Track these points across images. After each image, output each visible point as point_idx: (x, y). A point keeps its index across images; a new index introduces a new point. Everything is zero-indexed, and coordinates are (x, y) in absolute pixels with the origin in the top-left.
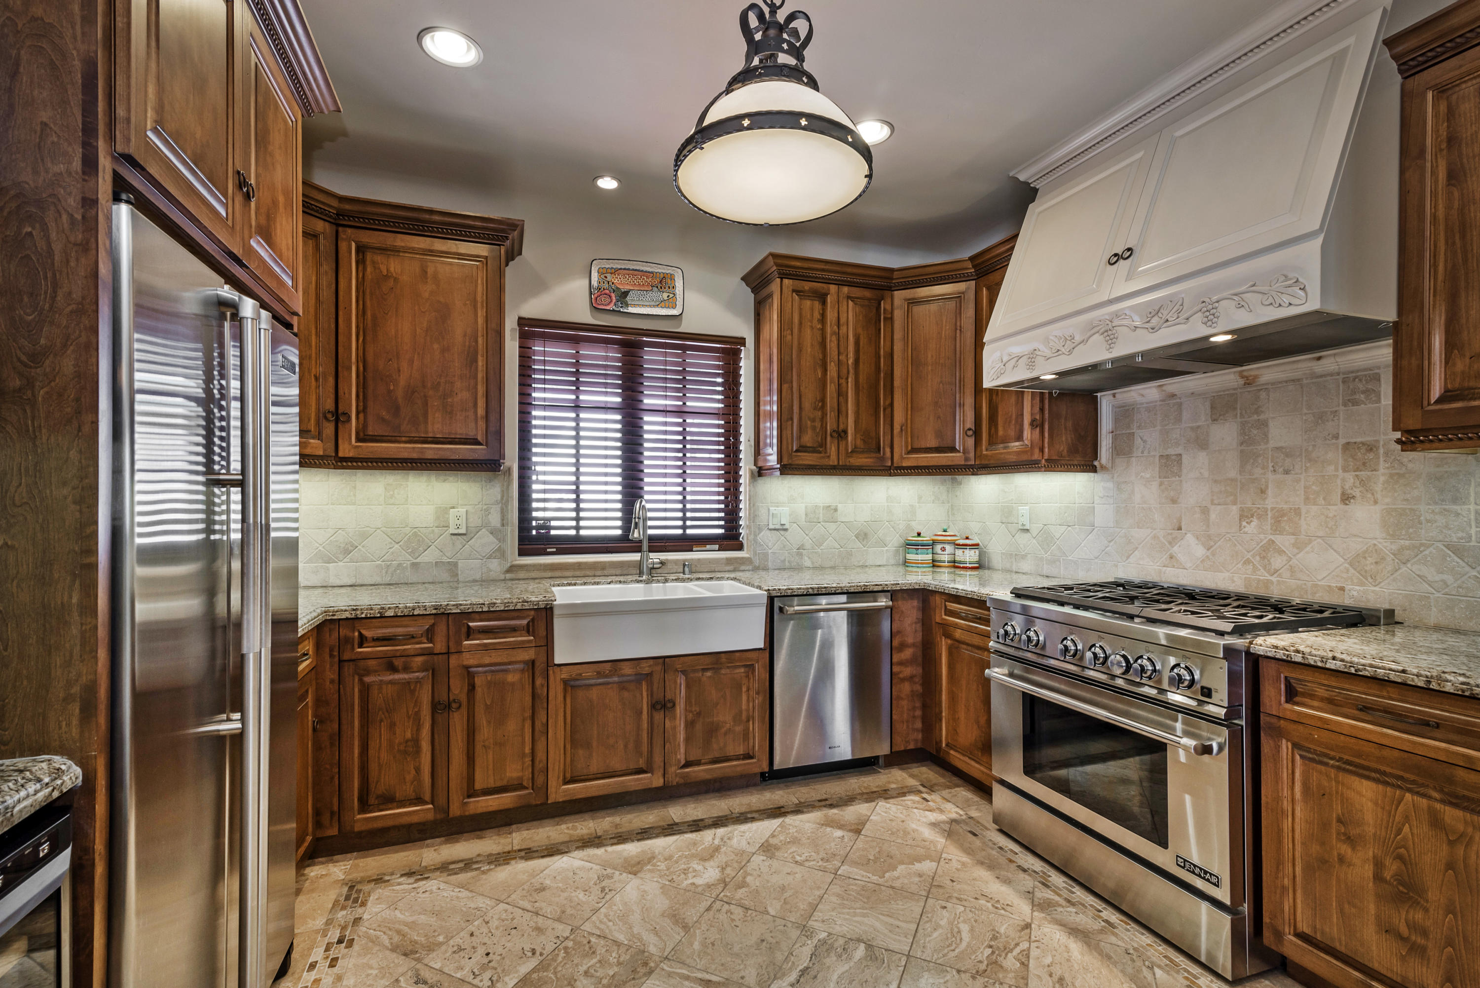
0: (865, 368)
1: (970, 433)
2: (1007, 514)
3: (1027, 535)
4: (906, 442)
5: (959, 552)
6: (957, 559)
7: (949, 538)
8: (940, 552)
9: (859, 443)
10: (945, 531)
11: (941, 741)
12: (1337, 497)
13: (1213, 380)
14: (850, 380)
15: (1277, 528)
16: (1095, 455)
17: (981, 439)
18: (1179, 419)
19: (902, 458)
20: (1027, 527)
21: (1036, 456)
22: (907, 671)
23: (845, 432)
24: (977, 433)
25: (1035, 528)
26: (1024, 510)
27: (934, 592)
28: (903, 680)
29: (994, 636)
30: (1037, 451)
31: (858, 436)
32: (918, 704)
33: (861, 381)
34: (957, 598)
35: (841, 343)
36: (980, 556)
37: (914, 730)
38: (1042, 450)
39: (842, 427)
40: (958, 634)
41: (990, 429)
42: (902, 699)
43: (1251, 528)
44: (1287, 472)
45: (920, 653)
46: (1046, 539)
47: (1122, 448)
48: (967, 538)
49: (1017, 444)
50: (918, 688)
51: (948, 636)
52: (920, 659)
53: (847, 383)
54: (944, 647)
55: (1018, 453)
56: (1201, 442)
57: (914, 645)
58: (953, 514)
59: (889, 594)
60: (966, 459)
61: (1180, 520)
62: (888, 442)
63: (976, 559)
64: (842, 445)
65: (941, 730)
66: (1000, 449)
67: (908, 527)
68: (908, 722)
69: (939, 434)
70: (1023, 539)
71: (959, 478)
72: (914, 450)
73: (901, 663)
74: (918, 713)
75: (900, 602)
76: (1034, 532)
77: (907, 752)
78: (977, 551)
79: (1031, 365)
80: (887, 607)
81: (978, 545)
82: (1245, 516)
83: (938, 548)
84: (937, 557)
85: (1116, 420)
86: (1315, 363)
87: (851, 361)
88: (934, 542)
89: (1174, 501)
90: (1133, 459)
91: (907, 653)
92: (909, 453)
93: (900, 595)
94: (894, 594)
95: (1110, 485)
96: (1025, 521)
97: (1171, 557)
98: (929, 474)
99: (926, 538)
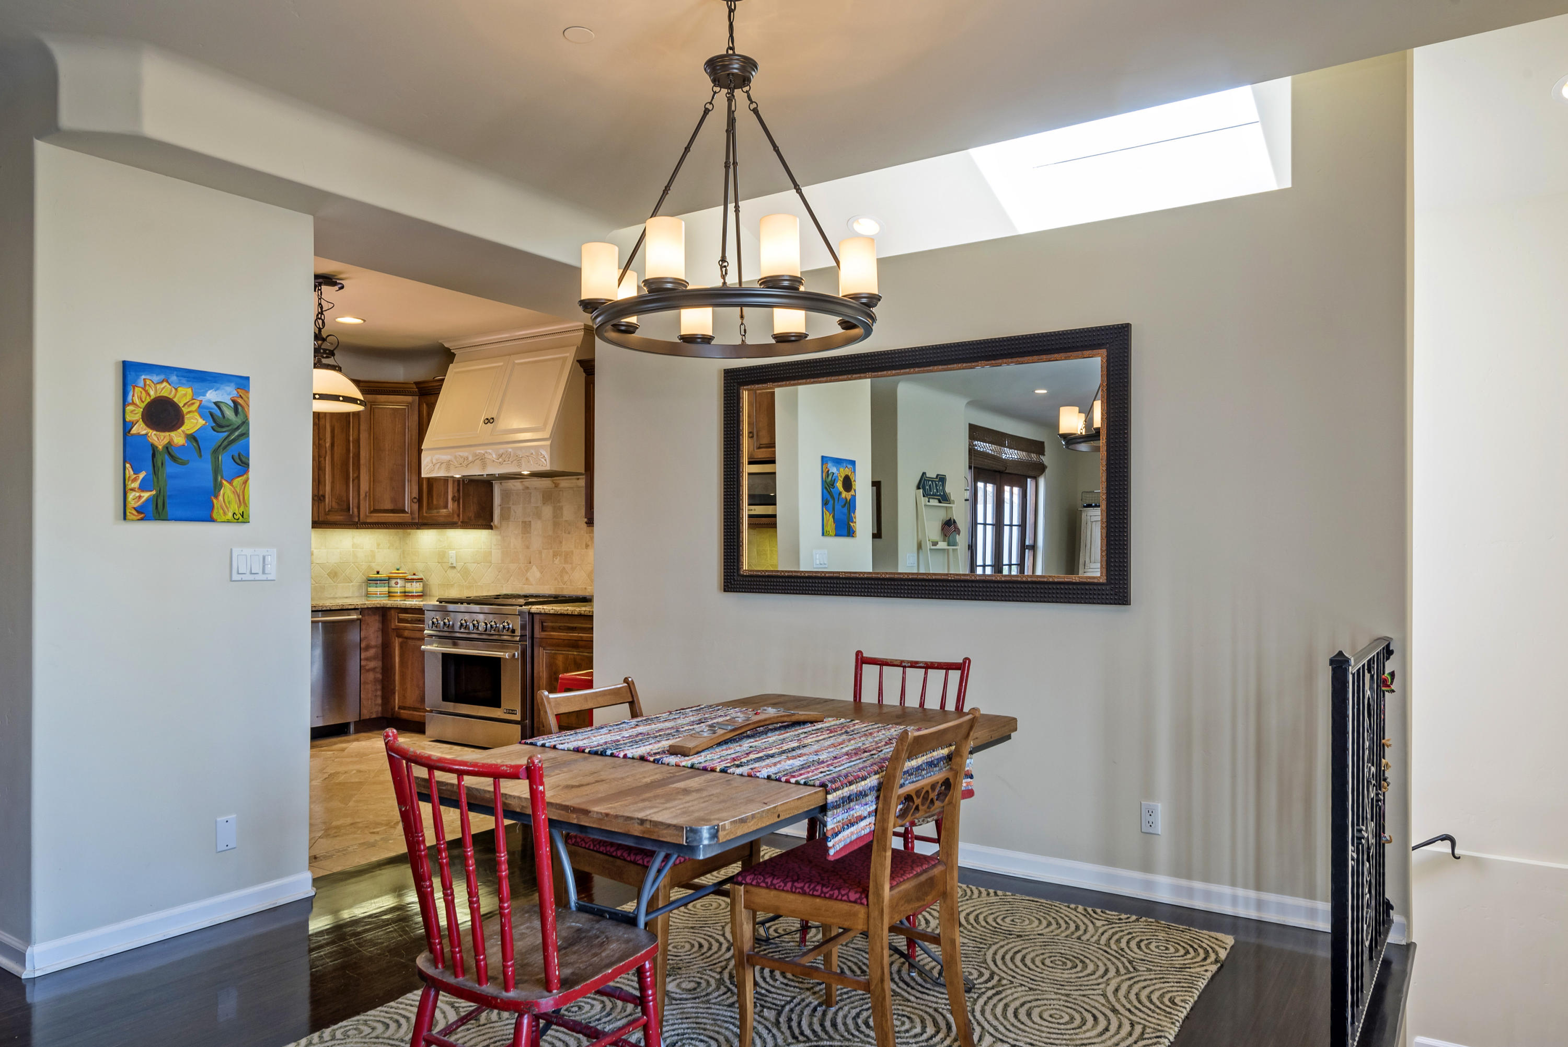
0: (338, 451)
1: (415, 500)
2: (441, 556)
3: (455, 571)
4: (370, 505)
5: (408, 585)
6: (407, 590)
7: (401, 575)
8: (394, 585)
9: (334, 504)
10: (398, 570)
11: (395, 707)
12: (584, 546)
13: (542, 482)
14: (327, 458)
15: (566, 562)
16: (492, 519)
17: (422, 507)
18: (530, 502)
19: (367, 516)
20: (454, 565)
21: (455, 519)
22: (372, 664)
23: (324, 496)
24: (420, 500)
25: (459, 566)
26: (452, 553)
27: (390, 608)
28: (368, 671)
29: (427, 628)
30: (456, 516)
31: (334, 499)
32: (379, 687)
33: (335, 459)
34: (406, 610)
35: (321, 431)
36: (423, 587)
37: (376, 705)
38: (459, 516)
39: (321, 493)
40: (406, 633)
41: (428, 500)
42: (368, 683)
43: (557, 561)
44: (569, 533)
45: (380, 652)
46: (465, 572)
47: (505, 517)
48: (414, 574)
49: (445, 510)
50: (379, 676)
51: (399, 636)
52: (380, 656)
53: (325, 460)
54: (397, 645)
55: (445, 516)
56: (538, 515)
57: (376, 646)
58: (404, 557)
59: (359, 611)
60: (413, 519)
61: (530, 558)
62: (356, 504)
63: (420, 589)
64: (322, 505)
65: (395, 699)
66: (434, 513)
67: (370, 567)
68: (371, 699)
69: (394, 500)
70: (452, 574)
71: (409, 531)
72: (376, 511)
73: (367, 659)
74: (379, 693)
75: (366, 617)
76: (459, 568)
77: (370, 719)
78: (421, 584)
79: (448, 469)
80: (358, 619)
81: (422, 579)
82: (555, 555)
83: (393, 582)
84: (392, 590)
85: (502, 499)
86: (578, 481)
87: (328, 445)
88: (390, 579)
89: (528, 547)
90: (510, 523)
91: (372, 652)
92: (371, 512)
93: (366, 612)
94: (363, 611)
95: (499, 537)
96: (453, 560)
97: (527, 579)
98: (387, 528)
99: (383, 575)
